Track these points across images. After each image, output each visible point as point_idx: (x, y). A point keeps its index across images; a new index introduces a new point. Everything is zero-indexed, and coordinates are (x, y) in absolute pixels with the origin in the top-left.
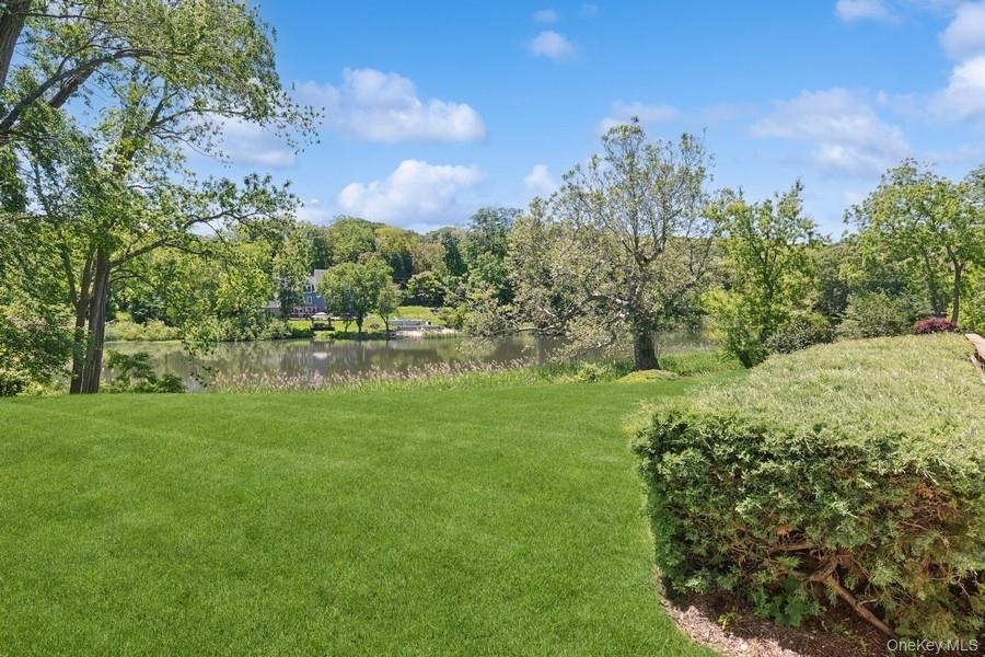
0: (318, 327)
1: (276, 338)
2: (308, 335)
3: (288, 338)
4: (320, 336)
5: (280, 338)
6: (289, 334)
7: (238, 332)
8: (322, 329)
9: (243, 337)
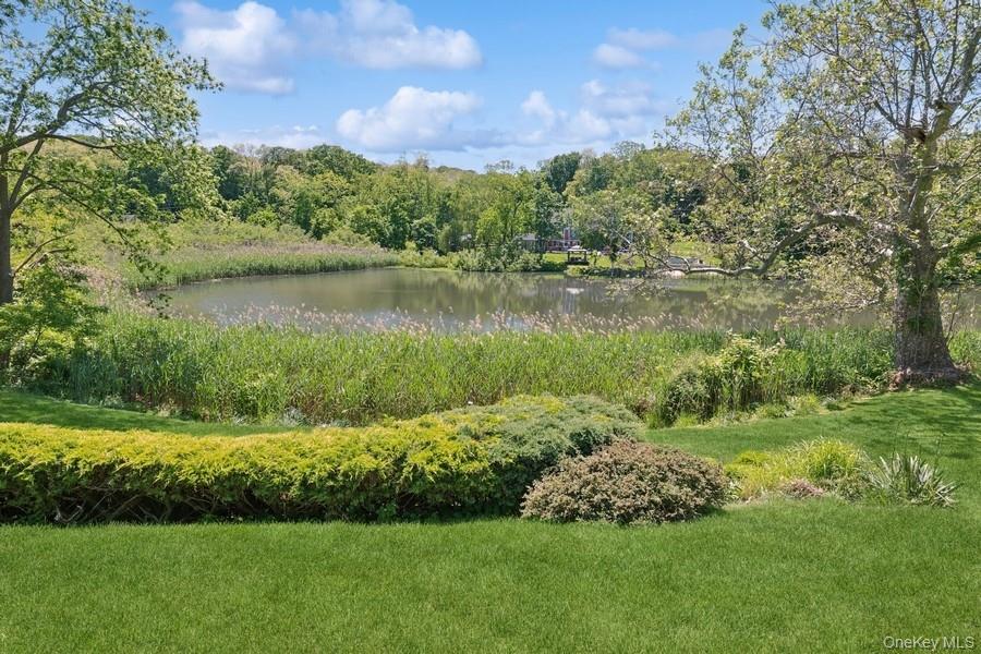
0: (573, 261)
1: (525, 270)
2: (560, 269)
3: (538, 271)
4: (572, 270)
5: (529, 271)
6: (538, 267)
7: (489, 263)
8: (576, 264)
9: (493, 268)
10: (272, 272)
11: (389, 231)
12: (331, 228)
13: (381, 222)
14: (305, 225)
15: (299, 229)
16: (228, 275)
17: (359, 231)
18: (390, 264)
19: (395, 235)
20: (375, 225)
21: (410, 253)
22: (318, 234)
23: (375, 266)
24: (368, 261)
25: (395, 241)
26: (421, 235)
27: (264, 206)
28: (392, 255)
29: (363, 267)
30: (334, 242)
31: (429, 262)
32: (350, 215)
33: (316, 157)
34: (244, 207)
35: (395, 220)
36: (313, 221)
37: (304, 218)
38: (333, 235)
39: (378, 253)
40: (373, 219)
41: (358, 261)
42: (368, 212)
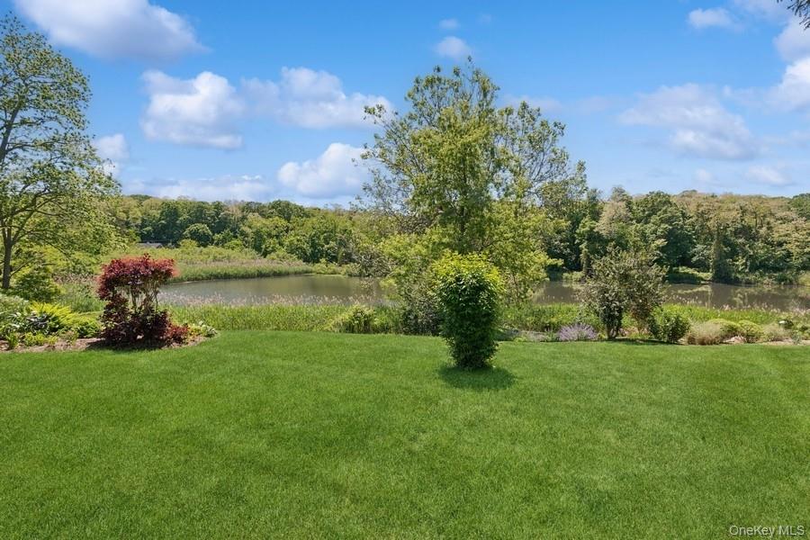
10: (226, 277)
11: (309, 251)
12: (274, 250)
13: (305, 246)
14: (257, 248)
15: (254, 252)
16: (196, 279)
17: (292, 252)
18: (307, 272)
19: (313, 254)
20: (301, 248)
21: (321, 265)
22: (265, 255)
23: (296, 273)
24: (291, 270)
25: (313, 258)
26: (328, 255)
27: (236, 237)
28: (310, 267)
29: (287, 274)
30: (273, 259)
31: (330, 271)
32: (287, 243)
33: (273, 207)
34: (224, 238)
35: (314, 245)
36: (263, 246)
37: (259, 245)
38: (273, 255)
39: (301, 265)
40: (300, 245)
41: (284, 270)
42: (298, 240)
